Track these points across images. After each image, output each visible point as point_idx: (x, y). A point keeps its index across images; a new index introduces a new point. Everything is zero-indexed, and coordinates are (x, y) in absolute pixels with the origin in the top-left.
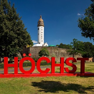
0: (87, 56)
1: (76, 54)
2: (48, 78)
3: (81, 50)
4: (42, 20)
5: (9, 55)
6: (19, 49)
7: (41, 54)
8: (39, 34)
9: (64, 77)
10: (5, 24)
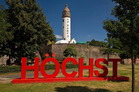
0: (126, 56)
1: (111, 54)
2: (74, 83)
3: (118, 49)
4: (67, 10)
5: (24, 54)
6: (39, 47)
7: (66, 53)
8: (63, 27)
9: (93, 81)
10: (22, 16)
